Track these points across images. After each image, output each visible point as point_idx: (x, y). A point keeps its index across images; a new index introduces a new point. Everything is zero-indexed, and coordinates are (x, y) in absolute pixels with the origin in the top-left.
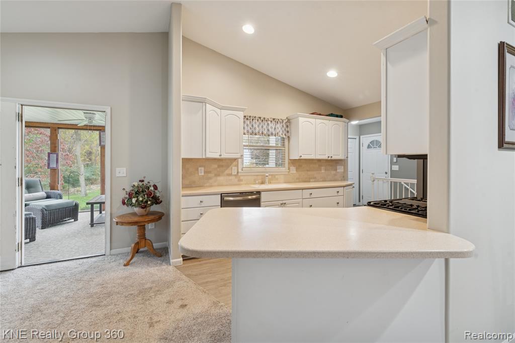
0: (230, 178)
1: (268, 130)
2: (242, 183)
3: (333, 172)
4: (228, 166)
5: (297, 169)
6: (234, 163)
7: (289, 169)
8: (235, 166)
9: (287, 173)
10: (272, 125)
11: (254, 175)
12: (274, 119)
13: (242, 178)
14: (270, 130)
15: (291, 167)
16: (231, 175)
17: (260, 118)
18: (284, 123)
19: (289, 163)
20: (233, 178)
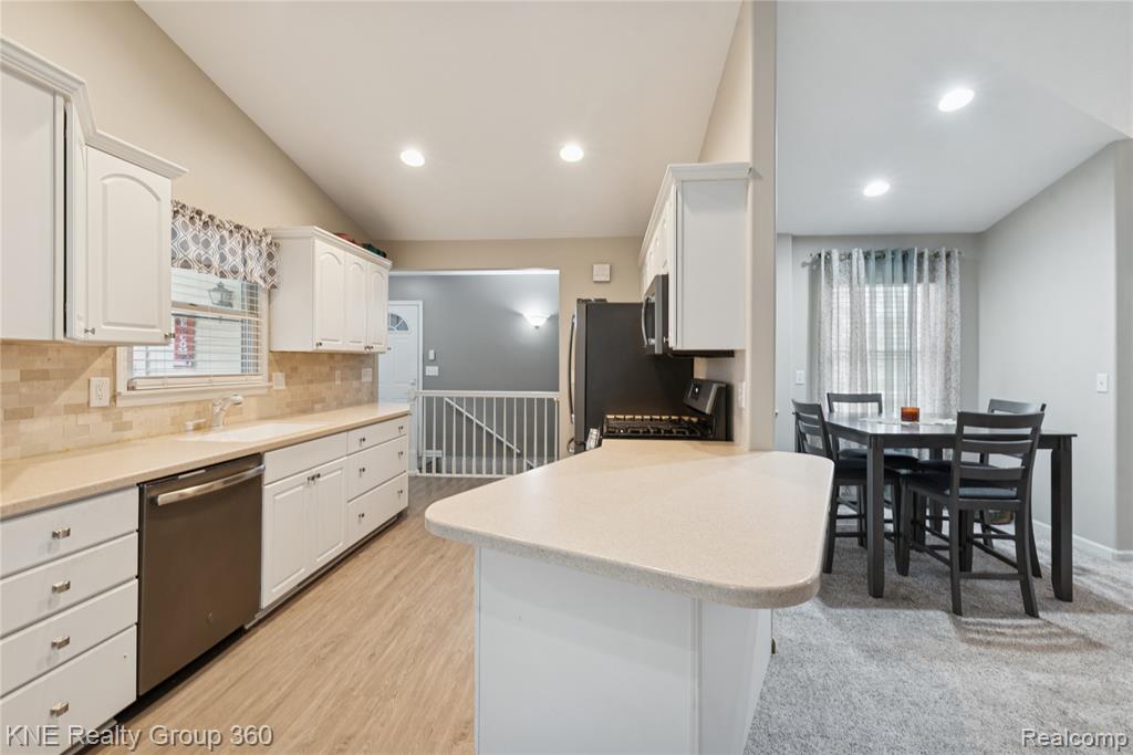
0: (83, 419)
1: (223, 258)
2: (127, 434)
3: (355, 384)
4: (70, 375)
5: (288, 377)
6: (100, 363)
7: (270, 380)
8: (103, 373)
9: (265, 391)
10: (234, 243)
11: (172, 404)
12: (238, 227)
13: (127, 417)
14: (230, 258)
15: (274, 374)
16: (86, 407)
17: (199, 213)
18: (264, 245)
19: (270, 363)
20: (93, 419)
